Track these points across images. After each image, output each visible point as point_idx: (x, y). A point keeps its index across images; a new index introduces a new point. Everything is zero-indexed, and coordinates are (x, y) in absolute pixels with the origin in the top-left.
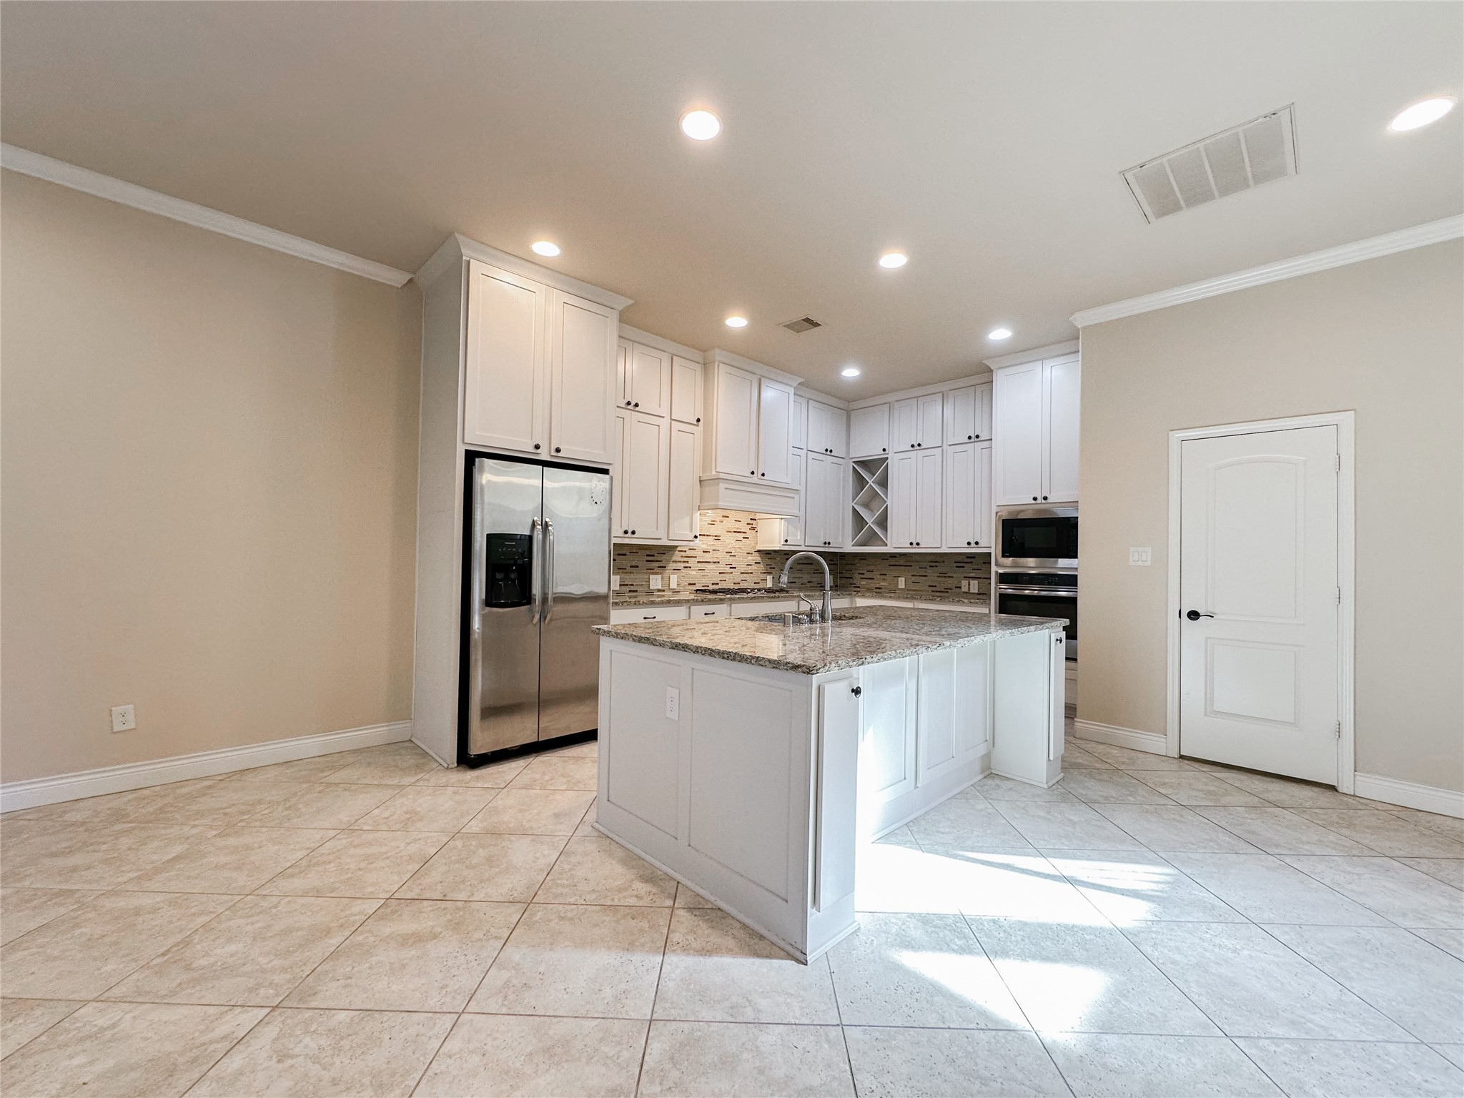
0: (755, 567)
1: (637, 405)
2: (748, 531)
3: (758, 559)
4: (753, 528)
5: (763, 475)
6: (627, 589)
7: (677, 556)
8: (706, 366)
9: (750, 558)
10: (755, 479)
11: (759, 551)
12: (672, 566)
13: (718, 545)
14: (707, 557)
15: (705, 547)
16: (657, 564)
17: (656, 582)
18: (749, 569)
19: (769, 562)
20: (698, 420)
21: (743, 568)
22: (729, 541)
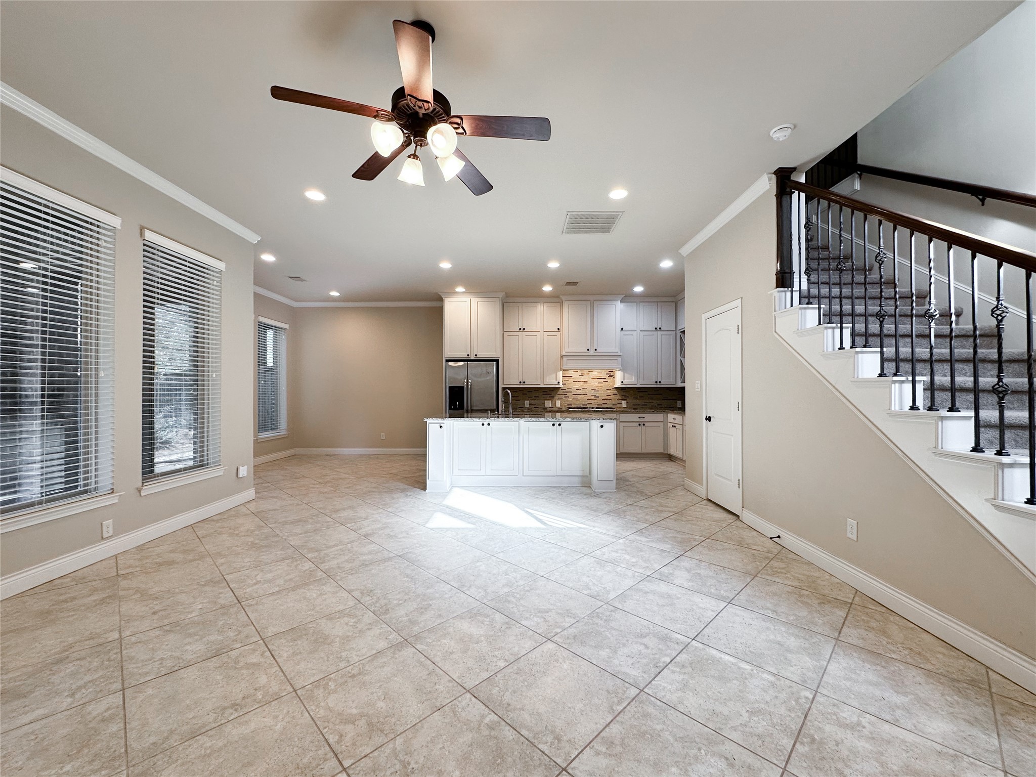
0: (613, 396)
1: (524, 329)
2: (607, 378)
3: (616, 392)
4: (611, 376)
5: (596, 350)
6: (533, 406)
7: (560, 392)
8: (561, 303)
9: (609, 391)
10: (592, 352)
11: (615, 388)
12: (557, 396)
13: (586, 386)
14: (579, 392)
15: (577, 387)
16: (549, 396)
17: (548, 404)
18: (609, 397)
19: (624, 394)
20: (558, 329)
21: (605, 396)
22: (595, 384)
